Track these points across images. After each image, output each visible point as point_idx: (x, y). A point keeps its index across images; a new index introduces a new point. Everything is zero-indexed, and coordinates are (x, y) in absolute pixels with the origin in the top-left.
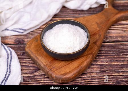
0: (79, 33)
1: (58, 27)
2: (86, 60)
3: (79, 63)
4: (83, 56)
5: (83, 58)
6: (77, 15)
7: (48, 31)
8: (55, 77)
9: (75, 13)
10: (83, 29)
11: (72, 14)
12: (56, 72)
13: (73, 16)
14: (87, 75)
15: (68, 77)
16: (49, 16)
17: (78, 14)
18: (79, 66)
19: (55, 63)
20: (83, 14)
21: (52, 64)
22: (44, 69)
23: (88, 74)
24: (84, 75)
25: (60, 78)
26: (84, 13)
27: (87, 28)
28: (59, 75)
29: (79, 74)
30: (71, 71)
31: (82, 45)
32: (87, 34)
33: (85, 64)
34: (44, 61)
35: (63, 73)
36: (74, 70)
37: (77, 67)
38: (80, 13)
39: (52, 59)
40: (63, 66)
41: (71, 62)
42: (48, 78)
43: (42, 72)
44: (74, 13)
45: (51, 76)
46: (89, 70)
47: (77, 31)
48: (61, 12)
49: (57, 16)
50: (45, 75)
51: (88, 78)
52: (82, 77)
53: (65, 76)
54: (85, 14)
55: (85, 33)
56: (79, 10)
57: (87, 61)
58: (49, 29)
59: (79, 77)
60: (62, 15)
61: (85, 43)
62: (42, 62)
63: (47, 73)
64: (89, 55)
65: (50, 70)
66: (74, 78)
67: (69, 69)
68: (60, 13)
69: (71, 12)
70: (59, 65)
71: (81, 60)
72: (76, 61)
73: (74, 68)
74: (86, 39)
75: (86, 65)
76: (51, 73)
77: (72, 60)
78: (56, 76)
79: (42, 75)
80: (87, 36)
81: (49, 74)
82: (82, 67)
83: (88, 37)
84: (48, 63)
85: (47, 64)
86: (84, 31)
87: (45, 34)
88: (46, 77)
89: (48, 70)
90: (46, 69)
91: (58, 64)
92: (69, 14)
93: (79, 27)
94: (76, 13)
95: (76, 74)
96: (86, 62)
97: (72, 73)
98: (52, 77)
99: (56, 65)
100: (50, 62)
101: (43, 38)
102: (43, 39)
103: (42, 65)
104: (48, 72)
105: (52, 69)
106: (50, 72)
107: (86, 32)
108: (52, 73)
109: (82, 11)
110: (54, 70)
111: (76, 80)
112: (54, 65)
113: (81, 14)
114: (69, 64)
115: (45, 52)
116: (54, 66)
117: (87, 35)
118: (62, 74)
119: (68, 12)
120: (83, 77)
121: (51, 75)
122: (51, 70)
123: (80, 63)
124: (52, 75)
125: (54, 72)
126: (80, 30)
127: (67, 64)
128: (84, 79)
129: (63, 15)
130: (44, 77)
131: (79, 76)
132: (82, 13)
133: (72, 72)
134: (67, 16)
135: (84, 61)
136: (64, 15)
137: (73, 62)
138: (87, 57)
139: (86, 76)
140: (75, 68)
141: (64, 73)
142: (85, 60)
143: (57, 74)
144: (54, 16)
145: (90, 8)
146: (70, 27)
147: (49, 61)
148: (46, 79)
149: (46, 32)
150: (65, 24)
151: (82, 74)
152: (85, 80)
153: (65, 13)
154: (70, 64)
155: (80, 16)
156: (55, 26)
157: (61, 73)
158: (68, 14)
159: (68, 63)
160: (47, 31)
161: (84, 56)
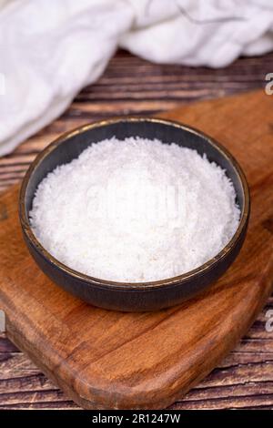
0: (198, 183)
1: (101, 158)
2: (231, 307)
3: (199, 322)
4: (216, 287)
5: (216, 295)
6: (183, 89)
7: (57, 171)
8: (92, 391)
9: (174, 78)
10: (214, 164)
11: (160, 86)
12: (96, 367)
13: (163, 94)
14: (235, 376)
15: (149, 389)
16: (57, 98)
17: (185, 85)
18: (200, 336)
19: (89, 324)
20: (208, 84)
21: (76, 328)
22: (40, 354)
23: (239, 372)
24: (220, 378)
25: (114, 394)
26: (214, 81)
27: (234, 159)
28: (107, 382)
29: (199, 372)
30: (164, 362)
31: (211, 241)
32: (234, 185)
33: (225, 327)
34: (38, 314)
35: (126, 370)
36: (176, 356)
37: (193, 343)
38: (194, 78)
39: (74, 306)
40: (128, 338)
41: (161, 316)
42: (59, 392)
43: (28, 361)
44: (167, 78)
45: (72, 387)
46: (245, 353)
47: (187, 175)
48: (110, 77)
49: (92, 96)
50: (41, 377)
51: (239, 393)
52: (213, 384)
53: (138, 388)
54: (216, 85)
55: (226, 180)
56: (193, 69)
57: (236, 312)
58: (60, 164)
59: (201, 386)
60: (113, 88)
61: (226, 230)
62: (29, 322)
63: (55, 370)
64: (246, 286)
65: (66, 360)
66: (177, 393)
67: (155, 353)
68: (106, 81)
69: (154, 74)
70: (107, 334)
71: (209, 308)
72: (187, 311)
73: (179, 346)
74: (229, 212)
75: (232, 331)
76: (70, 373)
77: (166, 309)
78: (96, 387)
79: (28, 379)
80: (234, 197)
81: (62, 375)
82: (212, 343)
83: (237, 200)
84: (57, 324)
85: (52, 331)
86: (219, 172)
87: (40, 186)
88: (46, 387)
89: (56, 359)
90: (48, 353)
91: (103, 330)
92: (149, 87)
93: (195, 152)
94: (178, 82)
95: (188, 375)
96: (230, 316)
97: (171, 373)
98: (75, 391)
99: (95, 331)
100: (67, 320)
101: (31, 207)
102: (31, 213)
103: (31, 335)
104: (57, 367)
105: (74, 352)
106: (68, 369)
107: (227, 174)
108: (76, 373)
109: (206, 70)
110: (87, 358)
111: (187, 399)
112: (86, 335)
113: (198, 85)
114: (152, 327)
115: (41, 272)
116: (86, 337)
117: (232, 189)
118: (123, 380)
119: (144, 75)
120: (219, 384)
121: (73, 380)
122: (70, 356)
123: (202, 323)
124: (78, 380)
125: (86, 365)
126: (202, 170)
127: (146, 331)
128: (224, 394)
129: (118, 91)
130: (39, 388)
131: (201, 382)
132: (203, 77)
133: (168, 368)
134: (137, 95)
135: (223, 314)
136: (124, 87)
137: (172, 319)
138: (234, 294)
139: (231, 383)
140: (181, 350)
141: (133, 374)
142: (225, 306)
143: (98, 379)
144: (82, 96)
145: (242, 58)
146: (156, 158)
147: (63, 313)
148: (49, 399)
149: (45, 176)
150: (132, 139)
151: (216, 373)
152: (230, 398)
153: (127, 80)
154: (157, 328)
155: (194, 94)
156: (86, 147)
157: (118, 373)
158: (139, 83)
159: (150, 322)
160: (51, 171)
161: (221, 288)
